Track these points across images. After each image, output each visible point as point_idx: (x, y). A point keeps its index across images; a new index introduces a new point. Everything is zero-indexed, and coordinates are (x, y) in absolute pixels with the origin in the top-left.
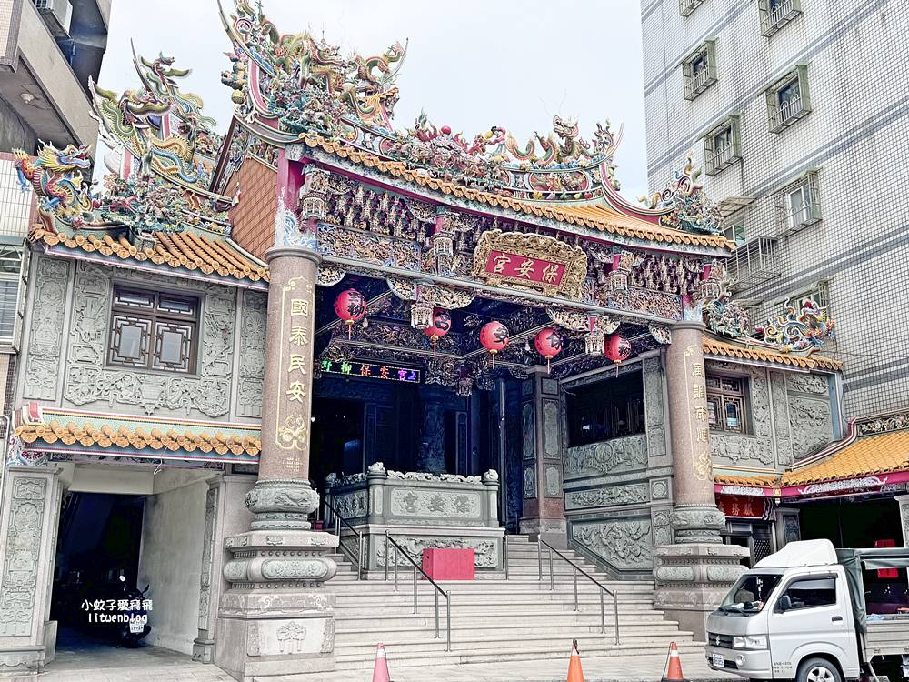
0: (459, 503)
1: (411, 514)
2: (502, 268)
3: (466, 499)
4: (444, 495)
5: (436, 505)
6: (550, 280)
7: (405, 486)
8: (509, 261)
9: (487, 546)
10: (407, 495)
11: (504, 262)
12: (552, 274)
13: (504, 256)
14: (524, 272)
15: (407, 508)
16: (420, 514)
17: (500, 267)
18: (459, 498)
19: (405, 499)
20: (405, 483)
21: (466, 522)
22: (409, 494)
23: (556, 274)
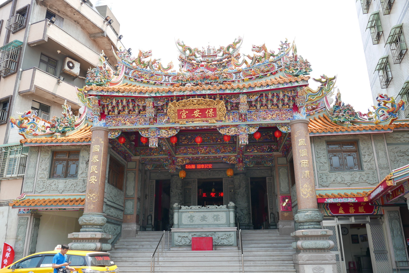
0: (215, 217)
1: (192, 223)
2: (185, 116)
3: (218, 215)
4: (207, 214)
5: (204, 218)
6: (211, 116)
7: (189, 212)
8: (187, 112)
9: (227, 235)
10: (190, 215)
11: (185, 113)
12: (211, 113)
13: (184, 111)
14: (197, 115)
15: (190, 221)
16: (196, 223)
17: (184, 115)
18: (215, 216)
19: (189, 217)
20: (188, 211)
21: (218, 225)
22: (191, 215)
23: (213, 113)
